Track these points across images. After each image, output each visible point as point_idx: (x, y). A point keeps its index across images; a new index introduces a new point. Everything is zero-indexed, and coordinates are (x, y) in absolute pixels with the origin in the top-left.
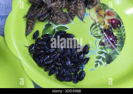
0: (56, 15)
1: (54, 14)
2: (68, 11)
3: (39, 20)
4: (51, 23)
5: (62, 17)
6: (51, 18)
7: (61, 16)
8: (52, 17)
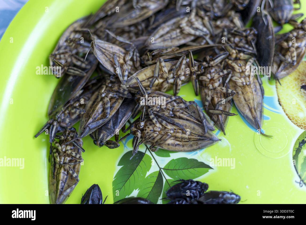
0: (157, 116)
1: (152, 116)
2: (196, 94)
3: (95, 142)
4: (142, 148)
5: (181, 122)
6: (142, 130)
7: (176, 120)
8: (145, 125)
